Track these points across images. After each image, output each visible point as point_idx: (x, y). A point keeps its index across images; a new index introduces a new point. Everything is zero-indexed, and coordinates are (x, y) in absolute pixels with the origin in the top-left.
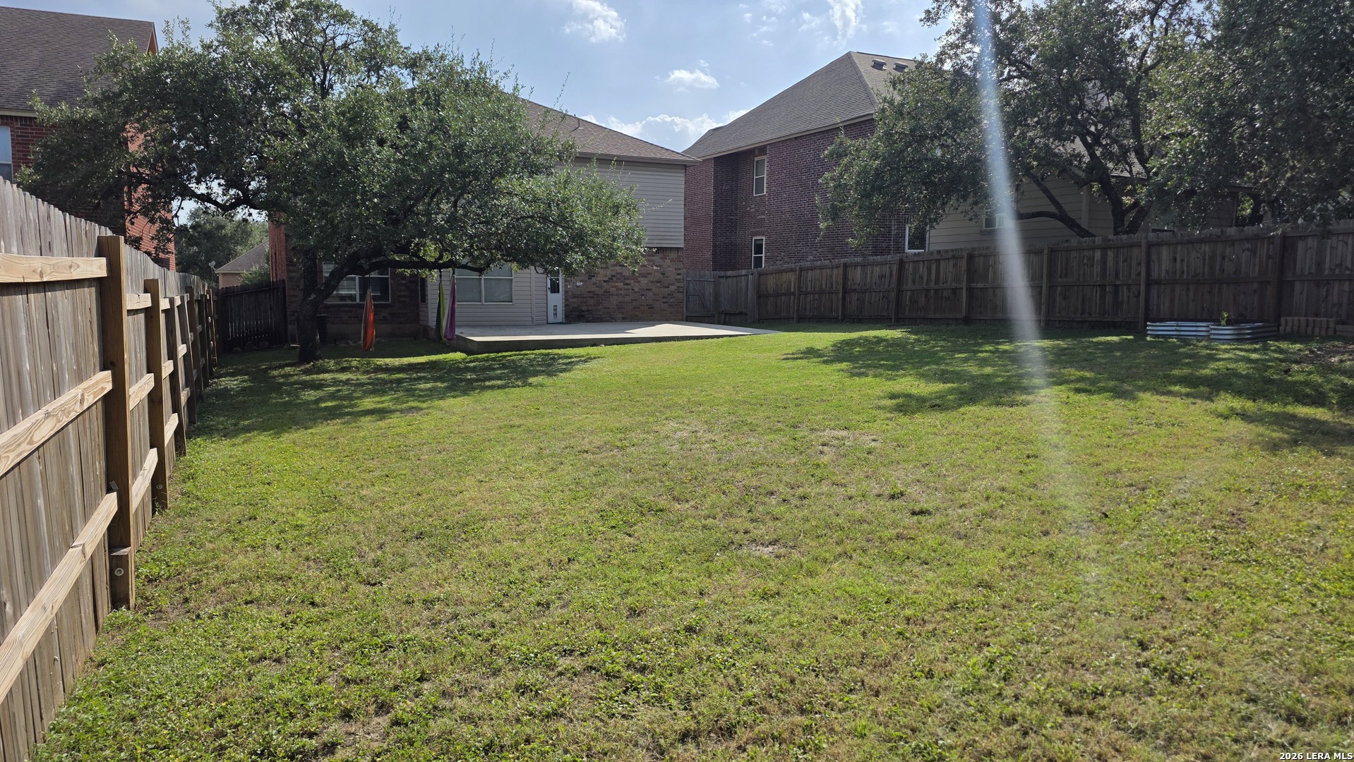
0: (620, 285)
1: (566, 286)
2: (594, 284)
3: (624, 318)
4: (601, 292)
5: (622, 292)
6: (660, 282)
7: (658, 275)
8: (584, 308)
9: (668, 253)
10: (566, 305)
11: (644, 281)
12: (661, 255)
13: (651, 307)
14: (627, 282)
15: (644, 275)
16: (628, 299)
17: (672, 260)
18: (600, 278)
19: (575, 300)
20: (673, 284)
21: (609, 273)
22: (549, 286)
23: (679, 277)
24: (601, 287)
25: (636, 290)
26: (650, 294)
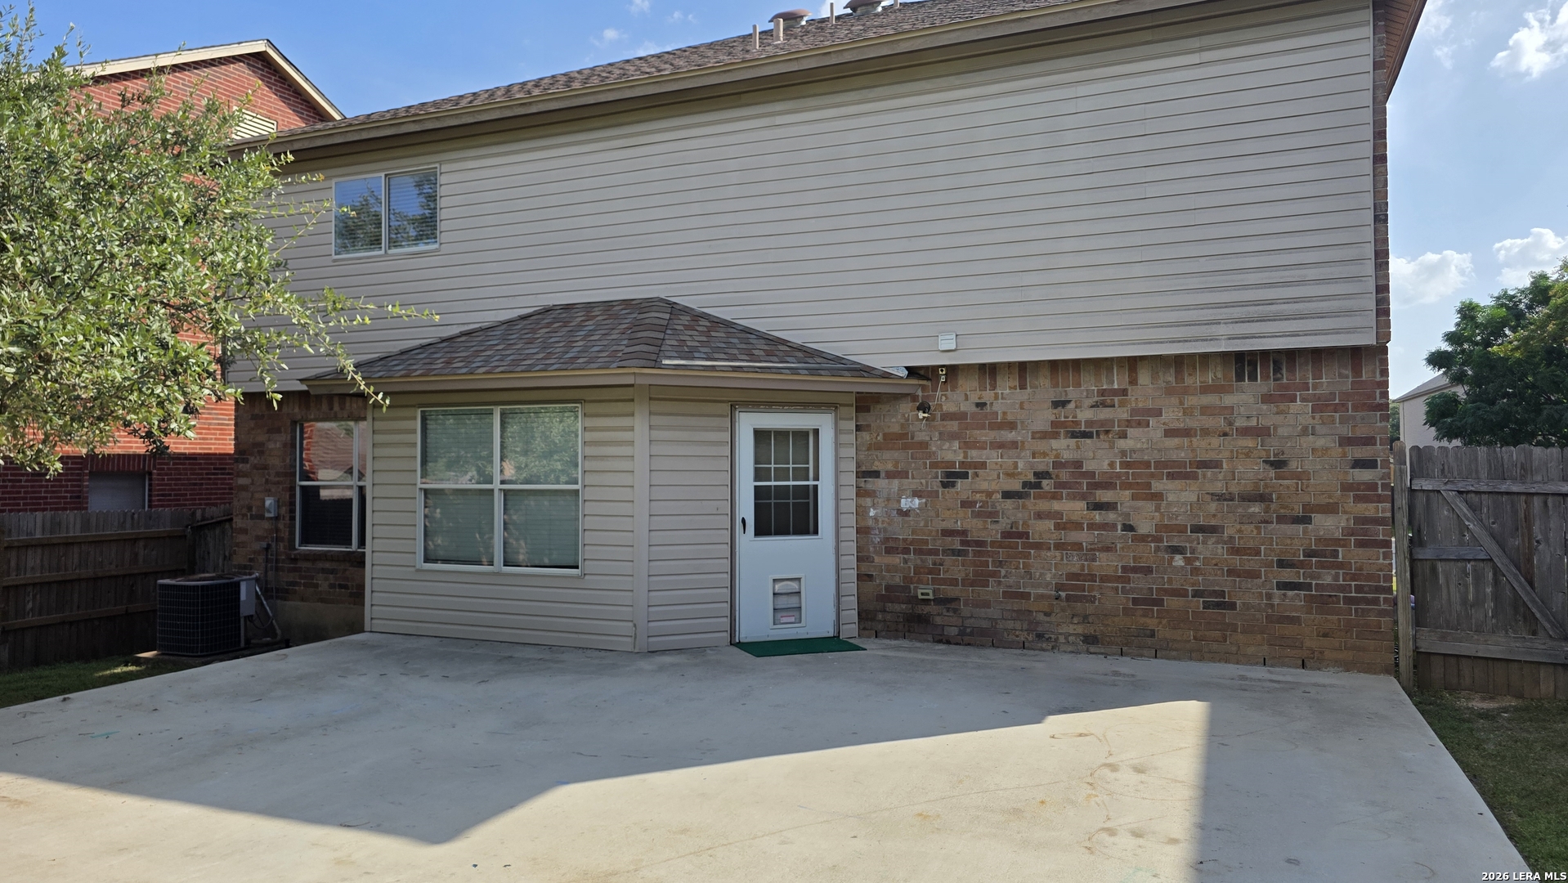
0: (1074, 508)
1: (861, 512)
2: (966, 504)
3: (1090, 640)
4: (991, 532)
5: (1084, 537)
6: (1262, 498)
7: (1251, 472)
8: (925, 591)
9: (1304, 373)
10: (863, 577)
11: (1181, 497)
12: (1262, 386)
13: (1220, 603)
14: (1105, 496)
15: (1179, 472)
16: (1106, 563)
17: (1321, 406)
18: (990, 482)
19: (896, 560)
20: (1330, 509)
21: (1025, 465)
22: (746, 508)
23: (1365, 475)
24: (993, 515)
25: (1145, 527)
26: (1209, 549)
